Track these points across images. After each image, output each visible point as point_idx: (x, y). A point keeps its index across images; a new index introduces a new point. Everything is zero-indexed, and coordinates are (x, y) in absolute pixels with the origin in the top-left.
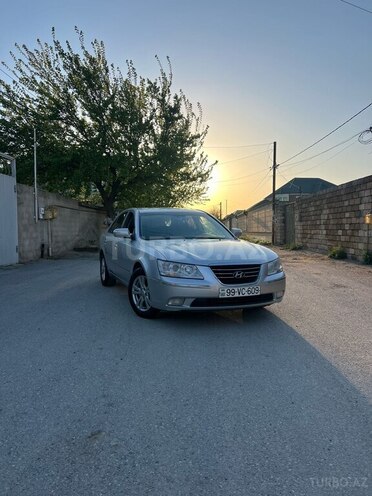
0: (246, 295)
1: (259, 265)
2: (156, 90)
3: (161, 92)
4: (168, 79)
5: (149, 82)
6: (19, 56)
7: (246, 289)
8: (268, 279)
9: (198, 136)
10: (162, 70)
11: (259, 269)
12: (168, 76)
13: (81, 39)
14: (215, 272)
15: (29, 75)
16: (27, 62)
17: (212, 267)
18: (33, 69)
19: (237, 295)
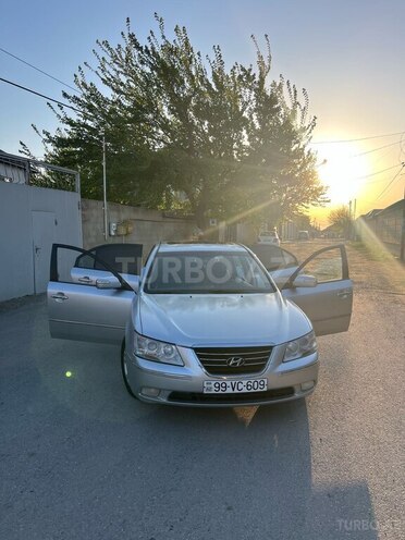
0: (245, 390)
1: (271, 348)
2: (250, 78)
3: (257, 79)
4: (267, 64)
5: (243, 69)
6: (102, 54)
7: (245, 382)
8: (283, 367)
9: (304, 129)
10: (259, 52)
11: (269, 354)
12: (266, 60)
13: (162, 27)
14: (199, 356)
15: (114, 73)
16: (109, 59)
17: (196, 350)
18: (116, 66)
19: (229, 391)
